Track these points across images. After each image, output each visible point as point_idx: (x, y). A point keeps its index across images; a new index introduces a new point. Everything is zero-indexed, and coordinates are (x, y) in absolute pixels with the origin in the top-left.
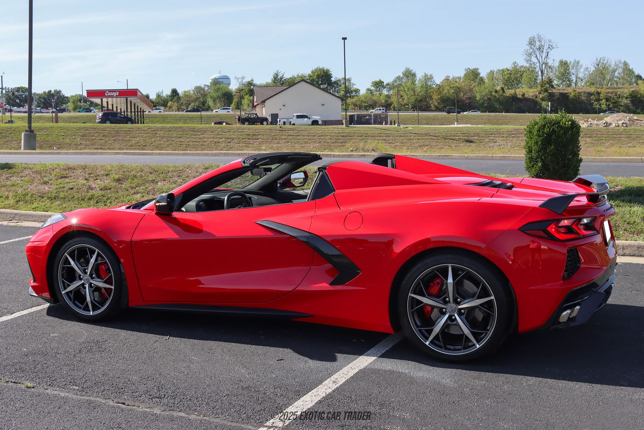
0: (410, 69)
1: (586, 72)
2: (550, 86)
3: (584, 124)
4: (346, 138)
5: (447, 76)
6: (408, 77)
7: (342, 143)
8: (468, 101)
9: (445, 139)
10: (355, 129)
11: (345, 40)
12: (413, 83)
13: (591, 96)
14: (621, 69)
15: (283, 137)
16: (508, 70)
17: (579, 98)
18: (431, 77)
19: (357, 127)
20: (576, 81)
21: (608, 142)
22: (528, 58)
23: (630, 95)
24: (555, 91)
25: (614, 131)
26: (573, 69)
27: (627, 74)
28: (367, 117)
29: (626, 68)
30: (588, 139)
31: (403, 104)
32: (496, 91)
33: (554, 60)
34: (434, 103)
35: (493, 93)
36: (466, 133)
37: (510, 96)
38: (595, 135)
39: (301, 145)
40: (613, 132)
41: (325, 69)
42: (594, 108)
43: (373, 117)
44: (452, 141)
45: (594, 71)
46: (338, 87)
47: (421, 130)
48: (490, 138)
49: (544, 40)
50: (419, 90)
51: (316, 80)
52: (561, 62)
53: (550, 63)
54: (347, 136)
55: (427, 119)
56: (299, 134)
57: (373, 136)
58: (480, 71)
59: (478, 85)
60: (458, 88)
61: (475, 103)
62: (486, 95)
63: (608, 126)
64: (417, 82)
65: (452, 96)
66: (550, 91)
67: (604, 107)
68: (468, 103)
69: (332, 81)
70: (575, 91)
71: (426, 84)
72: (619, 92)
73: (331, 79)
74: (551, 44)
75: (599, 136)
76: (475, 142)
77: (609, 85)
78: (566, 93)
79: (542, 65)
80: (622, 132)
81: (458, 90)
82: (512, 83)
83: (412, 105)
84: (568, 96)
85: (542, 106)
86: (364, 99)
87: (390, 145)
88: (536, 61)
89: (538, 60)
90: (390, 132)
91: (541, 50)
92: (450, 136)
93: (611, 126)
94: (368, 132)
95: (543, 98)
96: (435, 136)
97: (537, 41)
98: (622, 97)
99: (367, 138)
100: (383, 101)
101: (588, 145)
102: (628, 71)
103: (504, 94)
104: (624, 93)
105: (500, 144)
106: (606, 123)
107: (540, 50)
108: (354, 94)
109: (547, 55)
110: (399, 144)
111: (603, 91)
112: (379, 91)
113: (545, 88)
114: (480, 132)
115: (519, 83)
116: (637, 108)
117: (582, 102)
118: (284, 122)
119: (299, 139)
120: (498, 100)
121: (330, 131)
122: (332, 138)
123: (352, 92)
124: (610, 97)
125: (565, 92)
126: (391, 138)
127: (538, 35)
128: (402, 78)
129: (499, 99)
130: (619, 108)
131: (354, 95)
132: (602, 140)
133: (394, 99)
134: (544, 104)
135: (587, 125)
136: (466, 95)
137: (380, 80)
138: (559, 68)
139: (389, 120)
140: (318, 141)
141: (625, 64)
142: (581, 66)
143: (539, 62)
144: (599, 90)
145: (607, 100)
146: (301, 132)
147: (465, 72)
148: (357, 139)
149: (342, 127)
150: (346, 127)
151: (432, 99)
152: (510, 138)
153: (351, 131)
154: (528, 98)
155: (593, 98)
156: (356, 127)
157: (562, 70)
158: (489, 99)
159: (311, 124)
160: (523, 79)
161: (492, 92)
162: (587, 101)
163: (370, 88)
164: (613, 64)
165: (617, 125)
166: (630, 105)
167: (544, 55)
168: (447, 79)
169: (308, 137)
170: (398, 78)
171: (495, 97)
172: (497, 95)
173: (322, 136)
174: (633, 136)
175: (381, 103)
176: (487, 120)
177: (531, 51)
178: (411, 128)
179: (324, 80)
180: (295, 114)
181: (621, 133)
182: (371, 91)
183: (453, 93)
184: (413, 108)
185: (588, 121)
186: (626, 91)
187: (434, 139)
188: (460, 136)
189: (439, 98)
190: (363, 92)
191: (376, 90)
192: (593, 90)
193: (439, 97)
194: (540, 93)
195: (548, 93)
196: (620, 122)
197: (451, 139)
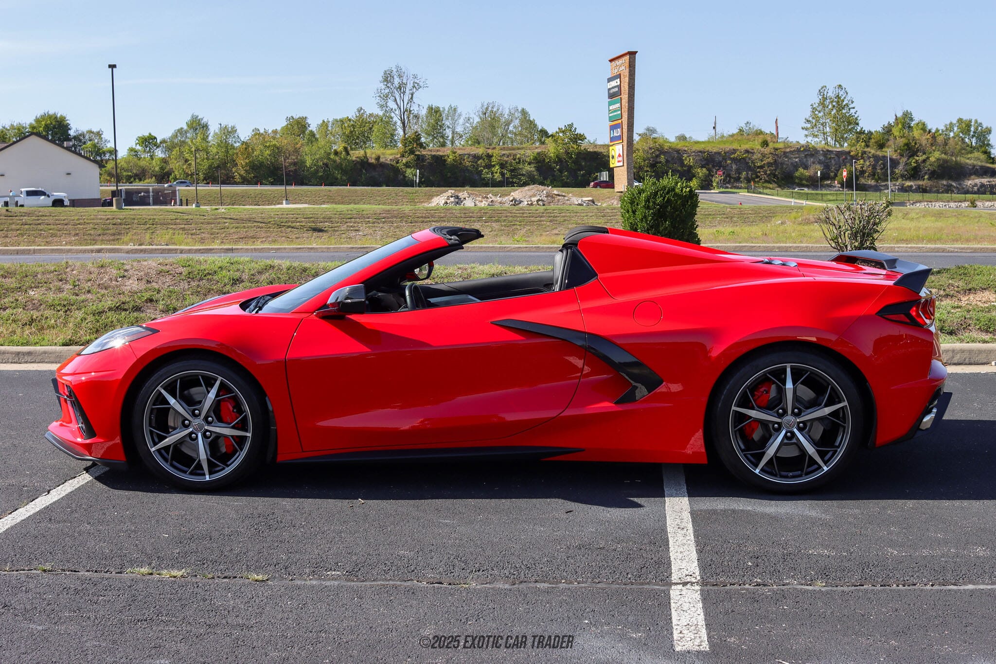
0: (199, 118)
1: (467, 124)
2: (417, 145)
3: (482, 202)
4: (120, 226)
5: (255, 129)
6: (196, 129)
7: (114, 234)
8: (292, 168)
9: (280, 226)
10: (132, 212)
11: (114, 69)
12: (205, 139)
13: (479, 160)
14: (518, 120)
15: (13, 226)
16: (350, 120)
17: (461, 163)
18: (233, 131)
19: (136, 209)
20: (453, 137)
21: (524, 228)
22: (383, 103)
23: (535, 158)
24: (425, 153)
25: (530, 211)
26: (447, 119)
27: (526, 129)
28: (142, 194)
29: (525, 118)
30: (494, 224)
31: (190, 173)
32: (336, 153)
33: (421, 104)
34: (239, 171)
35: (332, 156)
36: (311, 218)
37: (358, 160)
38: (504, 218)
39: (45, 240)
40: (530, 213)
41: (59, 116)
42: (484, 179)
43: (151, 194)
44: (290, 229)
45: (478, 122)
46: (80, 146)
47: (239, 214)
48: (348, 224)
49: (406, 75)
50: (215, 150)
51: (44, 133)
52: (430, 109)
53: (415, 108)
54: (120, 224)
55: (233, 196)
56: (40, 221)
57: (165, 224)
58: (309, 121)
59: (308, 143)
60: (278, 148)
61: (303, 171)
62: (321, 159)
63: (517, 204)
64: (210, 138)
65: (268, 160)
66: (417, 153)
67: (498, 177)
68: (292, 171)
69: (70, 135)
70: (455, 153)
71: (226, 141)
72: (519, 153)
73: (69, 131)
74: (418, 82)
75: (510, 219)
76: (326, 231)
77: (501, 144)
78: (442, 156)
79: (404, 112)
80: (543, 213)
81: (277, 151)
82: (357, 141)
83: (204, 174)
84: (445, 161)
85: (407, 175)
86: (125, 165)
87: (194, 237)
88: (394, 106)
89: (398, 105)
90: (190, 217)
91: (402, 91)
92: (286, 222)
93: (521, 205)
94: (155, 217)
95: (407, 163)
96: (263, 223)
97: (395, 77)
98: (523, 161)
99: (155, 226)
100: (157, 169)
101: (495, 233)
102: (528, 124)
103: (349, 157)
104: (527, 157)
105: (365, 233)
106: (514, 200)
107: (401, 89)
108: (107, 156)
109: (412, 98)
110: (207, 236)
111: (496, 153)
112: (149, 151)
113: (410, 147)
114: (333, 216)
115: (367, 140)
116: (545, 179)
117: (466, 169)
118: (5, 202)
119: (41, 230)
120: (339, 167)
121: (92, 217)
122: (96, 227)
123: (104, 153)
124: (506, 162)
125: (441, 153)
126: (193, 225)
127: (397, 67)
128: (186, 132)
129: (341, 164)
130: (520, 179)
131: (107, 158)
132: (514, 225)
133: (176, 166)
134: (409, 172)
135: (487, 203)
136: (288, 158)
137: (150, 134)
138: (427, 117)
139: (178, 198)
140: (73, 233)
141: (524, 112)
142: (460, 115)
143: (400, 109)
144: (490, 152)
145: (502, 166)
146: (43, 218)
147: (286, 123)
148: (139, 229)
149: (111, 209)
150: (117, 210)
151: (237, 164)
152: (379, 223)
153: (126, 215)
154: (384, 163)
155: (481, 163)
156: (133, 210)
157: (432, 121)
158: (326, 165)
159: (51, 205)
160: (374, 134)
161: (329, 154)
162: (473, 168)
163: (134, 147)
164: (506, 112)
165: (529, 203)
166: (535, 173)
167: (406, 98)
168: (257, 133)
169: (55, 227)
170: (180, 131)
171: (335, 161)
172: (337, 158)
173: (79, 224)
174: (558, 218)
175: (153, 171)
176: (326, 197)
177: (387, 91)
178: (223, 210)
179: (56, 134)
180: (23, 190)
181: (541, 214)
182: (136, 151)
183: (270, 155)
184: (205, 179)
185: (488, 198)
186: (529, 152)
187: (262, 227)
188: (302, 222)
189: (246, 163)
190: (122, 153)
191: (145, 151)
192: (480, 151)
193: (247, 161)
194: (403, 156)
195: (416, 155)
196: (535, 199)
197: (289, 227)
